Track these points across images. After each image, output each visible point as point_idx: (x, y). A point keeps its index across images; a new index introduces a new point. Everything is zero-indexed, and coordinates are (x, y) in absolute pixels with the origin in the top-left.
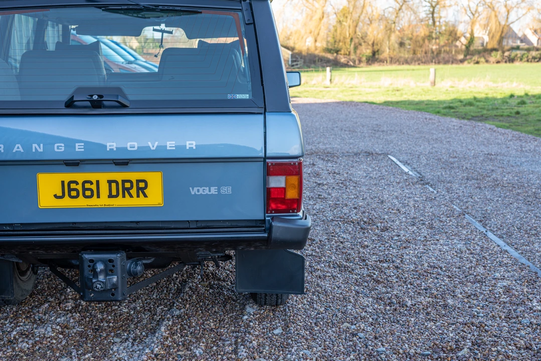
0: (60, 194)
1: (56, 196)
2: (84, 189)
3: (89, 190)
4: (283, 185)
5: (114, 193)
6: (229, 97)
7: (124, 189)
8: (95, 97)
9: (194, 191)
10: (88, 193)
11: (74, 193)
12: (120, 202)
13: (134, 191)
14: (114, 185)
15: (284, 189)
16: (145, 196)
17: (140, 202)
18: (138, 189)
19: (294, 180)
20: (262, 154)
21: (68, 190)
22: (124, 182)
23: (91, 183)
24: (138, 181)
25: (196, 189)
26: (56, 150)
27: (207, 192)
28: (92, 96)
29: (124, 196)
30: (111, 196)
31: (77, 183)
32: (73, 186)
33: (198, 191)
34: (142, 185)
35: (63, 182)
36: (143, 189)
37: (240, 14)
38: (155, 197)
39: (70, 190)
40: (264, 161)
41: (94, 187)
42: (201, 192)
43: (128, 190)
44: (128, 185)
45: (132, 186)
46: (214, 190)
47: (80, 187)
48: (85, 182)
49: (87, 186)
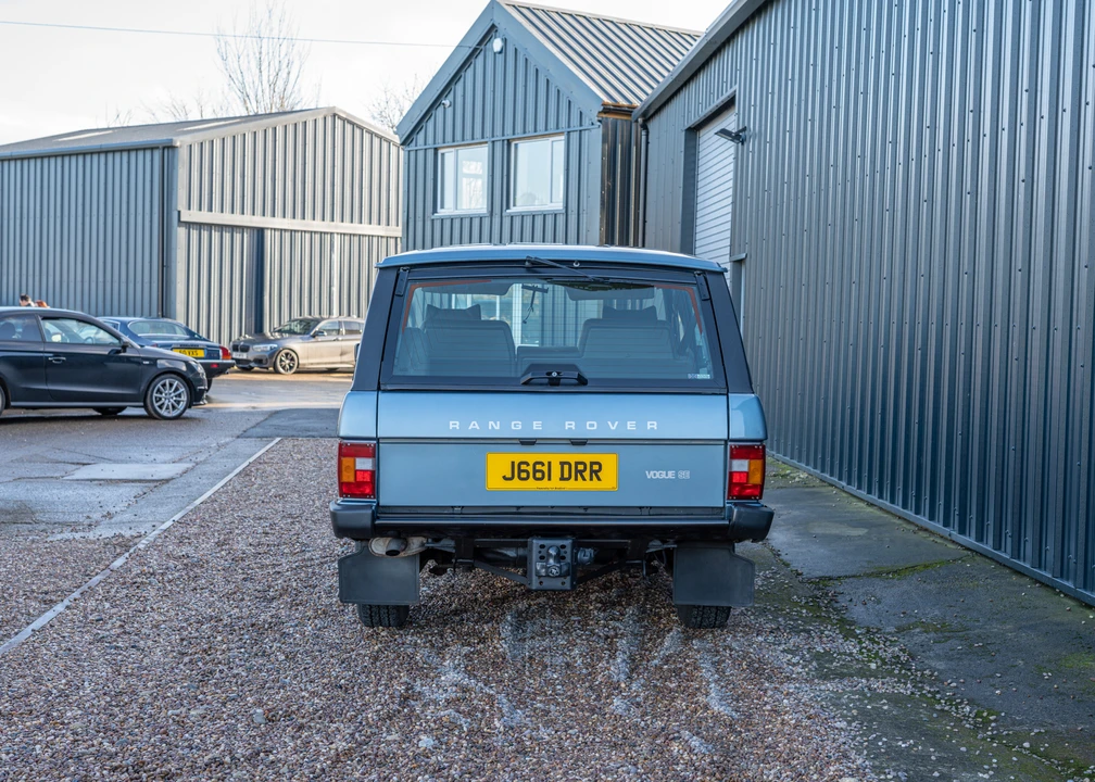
0: (509, 476)
1: (505, 478)
2: (535, 471)
3: (540, 472)
4: (746, 469)
5: (566, 475)
6: (690, 376)
7: (577, 471)
8: (554, 374)
9: (650, 475)
10: (539, 475)
11: (524, 475)
12: (571, 485)
13: (587, 474)
14: (566, 467)
15: (747, 473)
16: (599, 479)
17: (594, 485)
18: (592, 471)
19: (757, 463)
20: (726, 437)
21: (518, 471)
22: (577, 463)
23: (543, 465)
24: (592, 464)
25: (652, 473)
26: (513, 428)
27: (664, 476)
28: (550, 374)
29: (576, 479)
30: (562, 479)
31: (528, 465)
32: (523, 467)
33: (655, 475)
34: (596, 467)
35: (513, 463)
36: (596, 472)
37: (695, 288)
38: (609, 480)
39: (520, 471)
40: (726, 445)
41: (545, 469)
42: (658, 476)
43: (581, 472)
44: (581, 467)
45: (585, 468)
46: (671, 475)
47: (530, 469)
48: (537, 463)
49: (538, 467)
